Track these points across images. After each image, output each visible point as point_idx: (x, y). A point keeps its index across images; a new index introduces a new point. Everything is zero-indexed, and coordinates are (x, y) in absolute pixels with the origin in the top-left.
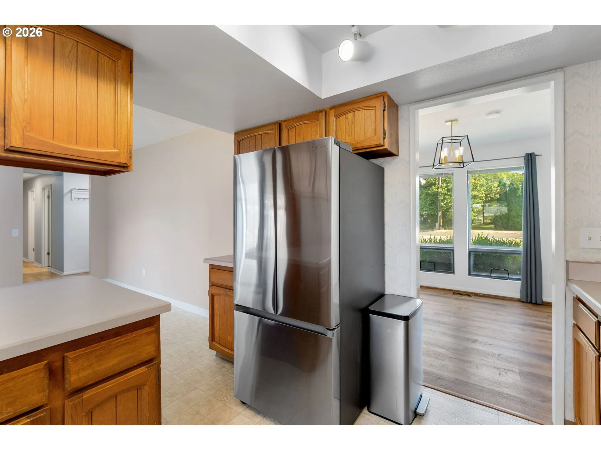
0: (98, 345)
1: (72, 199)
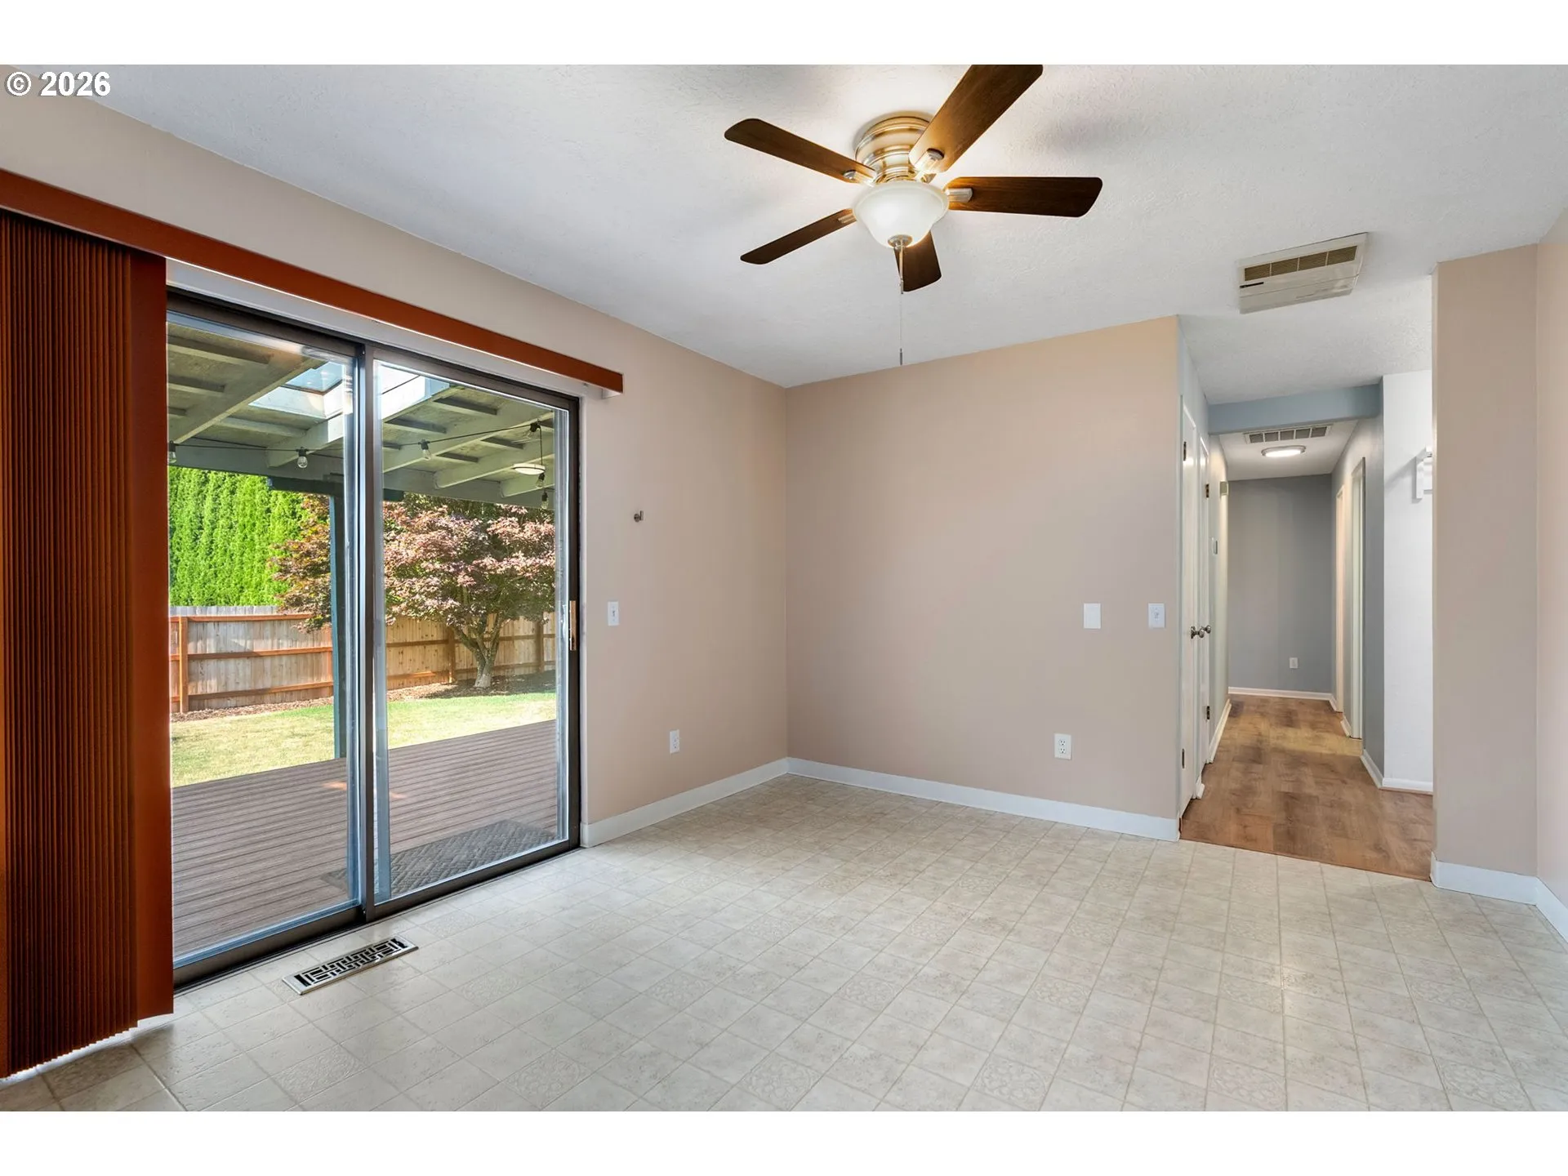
1: (1418, 497)
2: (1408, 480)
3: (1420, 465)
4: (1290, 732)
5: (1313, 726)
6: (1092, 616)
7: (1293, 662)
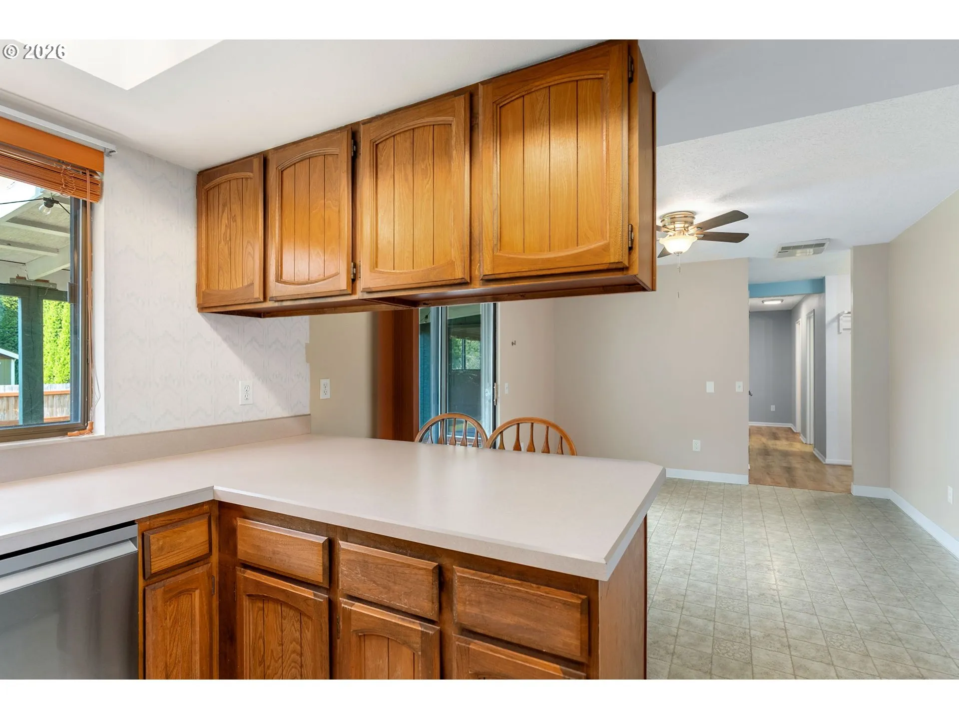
0: (490, 577)
1: (840, 331)
2: (835, 324)
3: (841, 317)
4: (778, 442)
5: (787, 439)
6: (710, 387)
7: (773, 408)
